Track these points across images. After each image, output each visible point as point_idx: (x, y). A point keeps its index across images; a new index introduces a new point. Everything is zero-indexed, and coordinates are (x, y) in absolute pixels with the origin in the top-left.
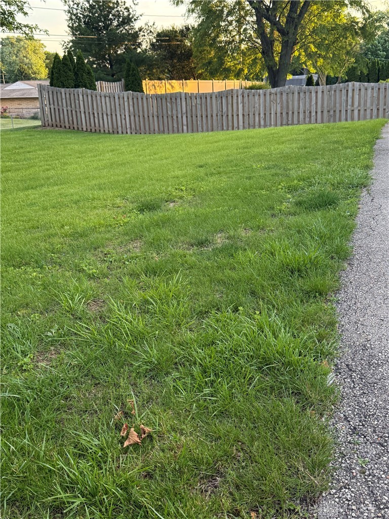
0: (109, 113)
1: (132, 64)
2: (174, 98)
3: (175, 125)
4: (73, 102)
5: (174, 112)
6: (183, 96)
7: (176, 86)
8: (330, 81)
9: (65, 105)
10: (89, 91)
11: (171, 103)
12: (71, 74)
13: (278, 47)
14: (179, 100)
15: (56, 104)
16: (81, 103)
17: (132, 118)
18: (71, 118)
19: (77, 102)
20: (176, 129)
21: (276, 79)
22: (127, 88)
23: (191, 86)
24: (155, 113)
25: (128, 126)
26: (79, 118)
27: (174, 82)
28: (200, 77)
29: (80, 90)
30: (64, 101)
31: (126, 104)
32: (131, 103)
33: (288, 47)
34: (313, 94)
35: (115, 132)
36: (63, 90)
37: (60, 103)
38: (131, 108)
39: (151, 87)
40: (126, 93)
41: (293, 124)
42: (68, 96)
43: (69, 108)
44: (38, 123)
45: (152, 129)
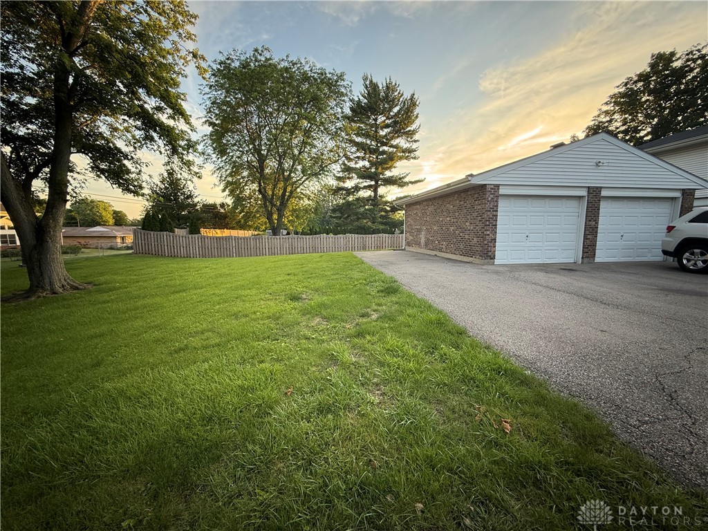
0: (185, 246)
1: (195, 220)
2: (228, 238)
3: (228, 253)
4: (159, 239)
5: (228, 246)
6: (233, 238)
7: (219, 233)
8: (297, 233)
9: (153, 241)
10: (171, 234)
11: (226, 241)
12: (158, 224)
13: (275, 216)
14: (231, 240)
15: (146, 240)
16: (165, 240)
17: (200, 249)
18: (157, 249)
19: (162, 239)
20: (228, 255)
21: (275, 232)
22: (191, 232)
23: (227, 233)
24: (216, 246)
25: (198, 253)
26: (163, 249)
27: (218, 231)
28: (233, 228)
29: (165, 233)
30: (153, 239)
31: (197, 241)
32: (200, 241)
33: (280, 216)
34: (305, 239)
35: (188, 256)
36: (152, 233)
37: (149, 240)
38: (200, 244)
39: (206, 232)
40: (190, 236)
41: (295, 253)
42: (155, 236)
43: (156, 243)
44: (130, 251)
45: (213, 255)
